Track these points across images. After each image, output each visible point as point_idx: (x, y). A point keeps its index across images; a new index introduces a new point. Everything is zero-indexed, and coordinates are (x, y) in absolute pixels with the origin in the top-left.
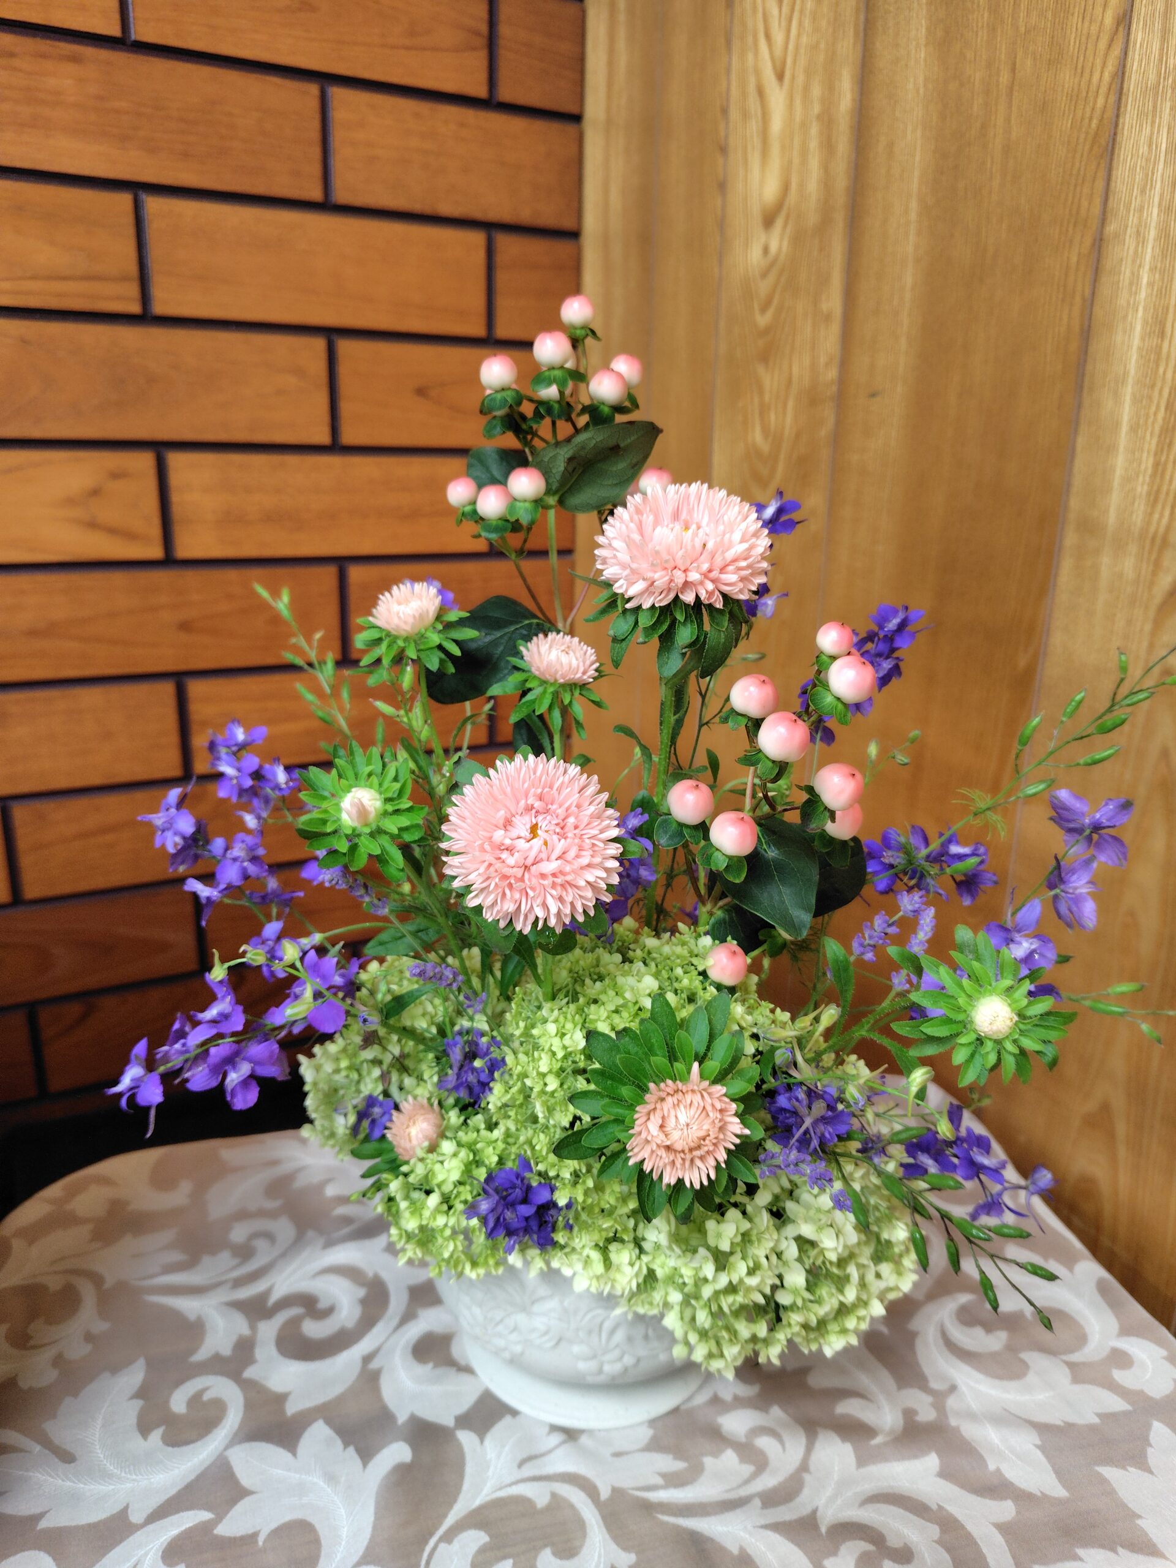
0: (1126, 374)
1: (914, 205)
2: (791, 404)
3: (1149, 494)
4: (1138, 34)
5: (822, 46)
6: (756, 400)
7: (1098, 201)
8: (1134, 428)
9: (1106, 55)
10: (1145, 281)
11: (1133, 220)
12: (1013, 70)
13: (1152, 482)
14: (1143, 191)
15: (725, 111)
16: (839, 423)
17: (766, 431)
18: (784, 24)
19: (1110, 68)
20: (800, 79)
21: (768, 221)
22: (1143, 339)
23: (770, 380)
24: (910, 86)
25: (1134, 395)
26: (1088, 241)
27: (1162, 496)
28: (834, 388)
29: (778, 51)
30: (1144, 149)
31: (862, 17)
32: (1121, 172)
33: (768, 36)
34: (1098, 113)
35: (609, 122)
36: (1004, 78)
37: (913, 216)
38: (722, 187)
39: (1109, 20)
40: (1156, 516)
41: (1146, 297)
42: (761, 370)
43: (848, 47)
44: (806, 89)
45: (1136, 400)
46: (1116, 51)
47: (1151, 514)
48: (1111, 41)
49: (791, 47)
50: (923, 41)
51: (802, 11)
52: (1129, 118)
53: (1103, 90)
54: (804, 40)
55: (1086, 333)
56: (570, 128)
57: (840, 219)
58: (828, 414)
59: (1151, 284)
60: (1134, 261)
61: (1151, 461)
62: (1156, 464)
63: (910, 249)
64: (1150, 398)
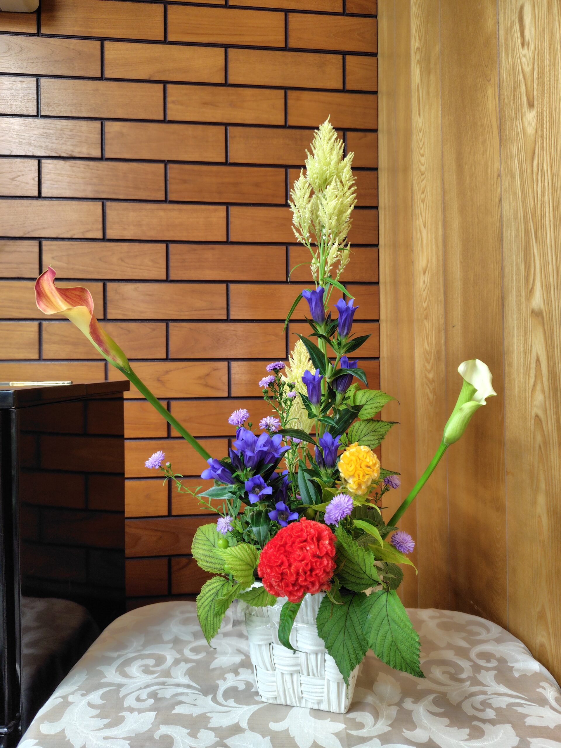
0: (513, 310)
1: (458, 262)
2: (434, 332)
3: (524, 350)
4: (504, 204)
5: (434, 216)
6: (425, 332)
7: (501, 255)
8: (518, 329)
9: (498, 211)
10: (514, 279)
11: (509, 260)
12: (478, 218)
13: (524, 347)
14: (511, 250)
15: (412, 239)
16: (446, 337)
17: (428, 344)
18: (425, 210)
19: (499, 214)
20: (429, 227)
21: (424, 273)
22: (516, 298)
23: (427, 324)
24: (455, 225)
25: (516, 317)
26: (500, 268)
27: (527, 351)
28: (444, 325)
29: (424, 219)
30: (509, 238)
31: (443, 206)
32: (505, 245)
33: (421, 214)
34: (498, 228)
35: (385, 245)
36: (476, 219)
37: (459, 266)
38: (412, 262)
39: (497, 201)
40: (527, 358)
41: (516, 283)
42: (426, 322)
43: (439, 216)
44: (431, 230)
45: (517, 319)
46: (500, 210)
47: (525, 358)
48: (499, 207)
49: (427, 217)
50: (457, 212)
51: (429, 206)
52: (504, 229)
53: (498, 221)
54: (430, 214)
55: (503, 299)
56: (375, 249)
57: (441, 268)
58: (443, 334)
59: (516, 279)
60: (511, 273)
61: (523, 339)
62: (525, 340)
63: (459, 276)
64: (520, 317)
